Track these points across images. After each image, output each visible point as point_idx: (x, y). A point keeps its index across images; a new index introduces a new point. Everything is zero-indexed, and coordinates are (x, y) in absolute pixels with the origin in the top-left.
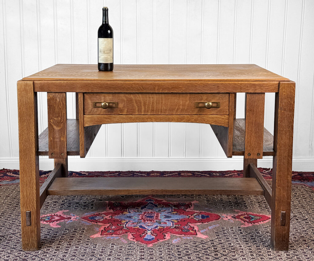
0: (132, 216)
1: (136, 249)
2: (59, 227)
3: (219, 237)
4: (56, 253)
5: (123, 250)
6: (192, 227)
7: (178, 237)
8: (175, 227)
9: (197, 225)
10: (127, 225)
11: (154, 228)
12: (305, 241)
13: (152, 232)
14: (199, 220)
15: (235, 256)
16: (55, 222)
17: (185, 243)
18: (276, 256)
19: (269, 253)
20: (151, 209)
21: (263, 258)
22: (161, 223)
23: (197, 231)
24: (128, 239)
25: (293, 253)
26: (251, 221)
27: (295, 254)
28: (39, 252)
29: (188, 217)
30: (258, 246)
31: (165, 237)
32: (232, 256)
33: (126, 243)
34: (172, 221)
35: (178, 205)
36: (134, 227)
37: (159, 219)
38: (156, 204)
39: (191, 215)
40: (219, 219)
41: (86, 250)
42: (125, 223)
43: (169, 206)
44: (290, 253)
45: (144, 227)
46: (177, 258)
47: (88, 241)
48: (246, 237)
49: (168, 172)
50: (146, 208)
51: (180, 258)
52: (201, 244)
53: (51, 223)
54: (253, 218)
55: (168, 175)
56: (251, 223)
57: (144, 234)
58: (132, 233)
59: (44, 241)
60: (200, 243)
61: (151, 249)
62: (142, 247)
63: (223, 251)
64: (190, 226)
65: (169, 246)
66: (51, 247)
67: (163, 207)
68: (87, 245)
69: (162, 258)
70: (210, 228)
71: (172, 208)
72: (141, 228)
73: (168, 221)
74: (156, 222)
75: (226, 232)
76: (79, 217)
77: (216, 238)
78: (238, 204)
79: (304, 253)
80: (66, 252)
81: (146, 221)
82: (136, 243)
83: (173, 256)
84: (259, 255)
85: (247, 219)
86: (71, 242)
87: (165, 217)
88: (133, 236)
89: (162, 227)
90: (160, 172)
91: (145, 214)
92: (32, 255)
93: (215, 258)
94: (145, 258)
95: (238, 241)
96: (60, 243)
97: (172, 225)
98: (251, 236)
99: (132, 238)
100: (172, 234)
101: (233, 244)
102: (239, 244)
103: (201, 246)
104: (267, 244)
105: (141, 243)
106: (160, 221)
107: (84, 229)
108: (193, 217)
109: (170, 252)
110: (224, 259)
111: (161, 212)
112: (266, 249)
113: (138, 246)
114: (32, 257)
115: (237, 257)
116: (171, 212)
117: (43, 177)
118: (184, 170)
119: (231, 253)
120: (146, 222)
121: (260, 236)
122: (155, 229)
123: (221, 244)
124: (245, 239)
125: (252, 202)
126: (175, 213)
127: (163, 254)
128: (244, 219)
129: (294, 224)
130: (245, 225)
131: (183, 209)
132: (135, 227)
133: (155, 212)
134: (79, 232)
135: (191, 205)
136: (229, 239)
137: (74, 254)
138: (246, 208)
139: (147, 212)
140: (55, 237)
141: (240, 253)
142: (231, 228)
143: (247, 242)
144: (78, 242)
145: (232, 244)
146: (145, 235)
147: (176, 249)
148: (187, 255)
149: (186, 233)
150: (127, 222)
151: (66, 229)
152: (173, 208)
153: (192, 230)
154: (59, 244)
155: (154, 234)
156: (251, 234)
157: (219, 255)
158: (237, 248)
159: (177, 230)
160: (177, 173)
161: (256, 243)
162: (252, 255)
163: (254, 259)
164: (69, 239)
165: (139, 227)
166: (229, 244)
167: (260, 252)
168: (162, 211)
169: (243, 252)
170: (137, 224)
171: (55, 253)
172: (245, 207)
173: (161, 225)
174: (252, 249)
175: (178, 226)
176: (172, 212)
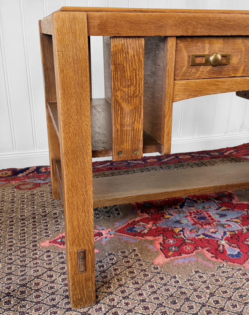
0: (180, 221)
1: (237, 276)
2: (96, 251)
4: (128, 303)
5: (220, 280)
8: (247, 230)
10: (186, 236)
11: (224, 235)
13: (228, 242)
20: (194, 207)
22: (225, 226)
24: (210, 260)
28: (101, 308)
29: (247, 212)
33: (214, 267)
34: (234, 222)
35: (219, 197)
36: (197, 236)
37: (216, 220)
41: (169, 290)
43: (210, 199)
45: (211, 236)
47: (157, 271)
50: (185, 205)
58: (206, 249)
62: (239, 270)
66: (112, 293)
67: (203, 202)
68: (161, 279)
72: (208, 238)
73: (229, 221)
74: (217, 225)
76: (112, 230)
80: (141, 298)
81: (204, 226)
82: (225, 264)
87: (219, 216)
88: (212, 254)
89: (232, 231)
91: (193, 215)
96: (121, 283)
97: (241, 228)
99: (213, 257)
105: (232, 263)
107: (135, 250)
116: (219, 208)
120: (206, 228)
122: (227, 237)
126: (225, 208)
131: (226, 201)
133: (202, 210)
134: (132, 256)
135: (233, 195)
137: (157, 302)
139: (192, 212)
140: (104, 272)
144: (145, 275)
146: (223, 248)
150: (182, 231)
151: (109, 254)
152: (216, 201)
154: (120, 286)
155: (233, 245)
165: (204, 237)
168: (208, 208)
170: (197, 232)
173: (227, 229)
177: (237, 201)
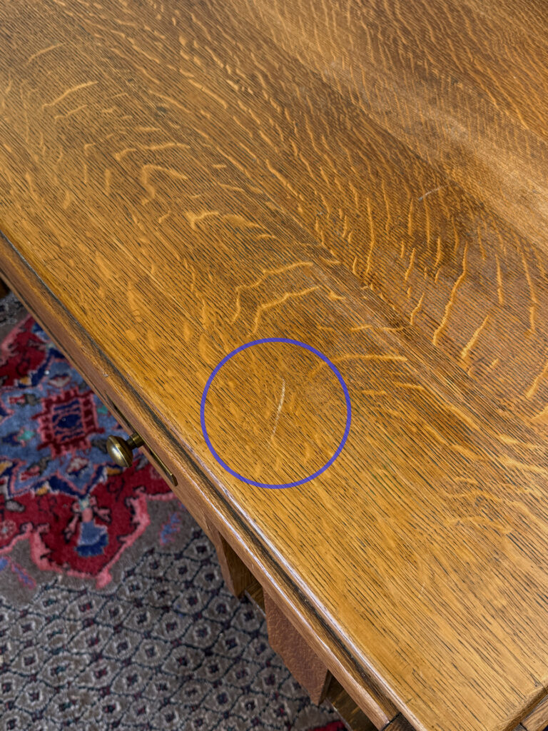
0: (16, 434)
1: (70, 612)
5: (34, 626)
7: (170, 510)
10: (13, 487)
13: (94, 502)
17: (194, 534)
20: (63, 377)
31: (135, 519)
33: (36, 589)
37: (97, 425)
42: (7, 478)
45: (66, 484)
46: (191, 620)
51: (196, 617)
57: (72, 525)
61: (109, 597)
65: (156, 565)
69: (150, 638)
81: (64, 451)
82: (60, 578)
83: (177, 612)
88: (47, 546)
91: (52, 412)
94: (104, 653)
99: (44, 556)
100: (150, 497)
105: (76, 574)
106: (103, 436)
109: (164, 593)
113: (70, 591)
122: (100, 485)
127: (148, 617)
132: (38, 491)
133: (77, 390)
139: (55, 397)
147: (177, 571)
150: (9, 472)
155: (102, 512)
170: (41, 472)
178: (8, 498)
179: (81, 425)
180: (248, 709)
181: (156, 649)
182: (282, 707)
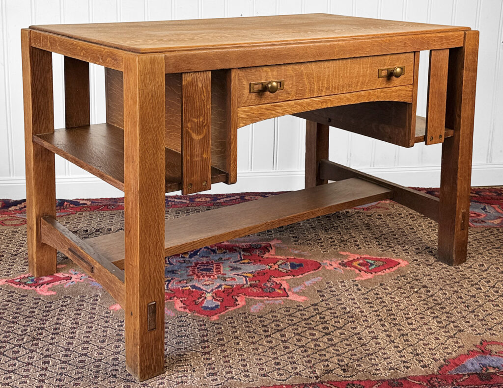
0: (176, 271)
1: (192, 325)
2: (53, 293)
3: (324, 298)
4: (55, 338)
5: (170, 328)
6: (278, 283)
7: (259, 302)
8: (251, 285)
9: (286, 280)
10: (170, 286)
11: (216, 288)
12: (461, 298)
13: (214, 295)
14: (287, 272)
15: (356, 328)
16: (45, 285)
17: (271, 311)
18: (421, 325)
19: (409, 321)
20: (207, 257)
21: (402, 330)
22: (227, 279)
23: (287, 290)
24: (176, 310)
25: (447, 319)
26: (370, 269)
27: (450, 319)
28: (23, 338)
29: (270, 267)
30: (390, 310)
31: (237, 303)
32: (351, 328)
33: (174, 316)
34: (243, 276)
35: (250, 248)
36: (182, 287)
37: (222, 273)
38: (214, 248)
39: (273, 264)
40: (319, 268)
41: (106, 331)
42: (167, 283)
43: (236, 250)
44: (442, 319)
45: (200, 288)
46: (263, 337)
47: (108, 315)
48: (368, 296)
49: (223, 195)
50: (197, 255)
51: (267, 336)
52: (299, 311)
53: (38, 287)
54: (373, 265)
55: (225, 200)
56: (371, 273)
57: (201, 300)
58: (181, 299)
59: (31, 319)
60: (295, 310)
61: (216, 324)
62: (201, 321)
63: (336, 322)
64: (274, 282)
65: (246, 318)
66: (43, 328)
67: (224, 253)
68: (106, 322)
69: (238, 339)
70: (307, 283)
71: (240, 254)
72: (194, 290)
73: (238, 275)
74: (218, 277)
75: (334, 289)
76: (86, 275)
77: (321, 299)
78: (344, 243)
79: (464, 317)
80: (71, 336)
81: (201, 278)
82: (189, 315)
83: (256, 333)
84: (394, 324)
85: (364, 266)
86: (77, 319)
87: (231, 269)
88: (184, 304)
89: (230, 285)
90: (211, 195)
91: (198, 266)
92: (13, 344)
93: (324, 334)
94: (209, 340)
95: (356, 304)
96: (60, 321)
97: (245, 282)
98: (375, 295)
99: (182, 307)
100: (247, 297)
101: (350, 308)
102: (359, 308)
103: (298, 314)
104: (402, 305)
105: (199, 315)
106: (225, 276)
107: (97, 296)
108: (276, 267)
109: (249, 327)
110: (339, 334)
111: (223, 262)
112: (404, 313)
113: (193, 320)
114: (14, 347)
115: (359, 330)
116: (238, 261)
117: (12, 211)
118: (249, 192)
119: (348, 323)
120: (202, 280)
121: (389, 294)
122: (219, 291)
123: (331, 309)
124: (367, 299)
125: (366, 237)
126: (246, 261)
127: (238, 332)
128: (359, 267)
129: (438, 271)
130: (361, 276)
131: (257, 254)
132: (184, 288)
133: (214, 262)
134: (90, 301)
135: (271, 247)
136: (341, 300)
137: (85, 339)
138: (358, 249)
139: (200, 262)
140: (48, 311)
141: (363, 323)
142: (341, 282)
143: (371, 303)
144: (91, 318)
145: (348, 309)
146: (203, 300)
147: (258, 321)
148: (278, 331)
149: (271, 293)
150: (169, 281)
151: (65, 297)
152: (242, 253)
153: (280, 289)
154: (57, 324)
155: (218, 299)
156: (375, 290)
157: (331, 329)
158: (357, 315)
159: (255, 290)
160: (238, 197)
161: (385, 304)
162: (383, 325)
163: (388, 331)
164: (73, 314)
165: (191, 288)
166: (342, 308)
167: (395, 319)
168: (225, 260)
169: (367, 321)
170: (186, 283)
171: (52, 339)
172: (357, 247)
173: (226, 283)
174: (381, 314)
175: (254, 282)
176: (241, 260)
177: (271, 255)
178: (166, 289)
179: (213, 272)
180: (293, 369)
181: (241, 343)
182: (315, 371)
